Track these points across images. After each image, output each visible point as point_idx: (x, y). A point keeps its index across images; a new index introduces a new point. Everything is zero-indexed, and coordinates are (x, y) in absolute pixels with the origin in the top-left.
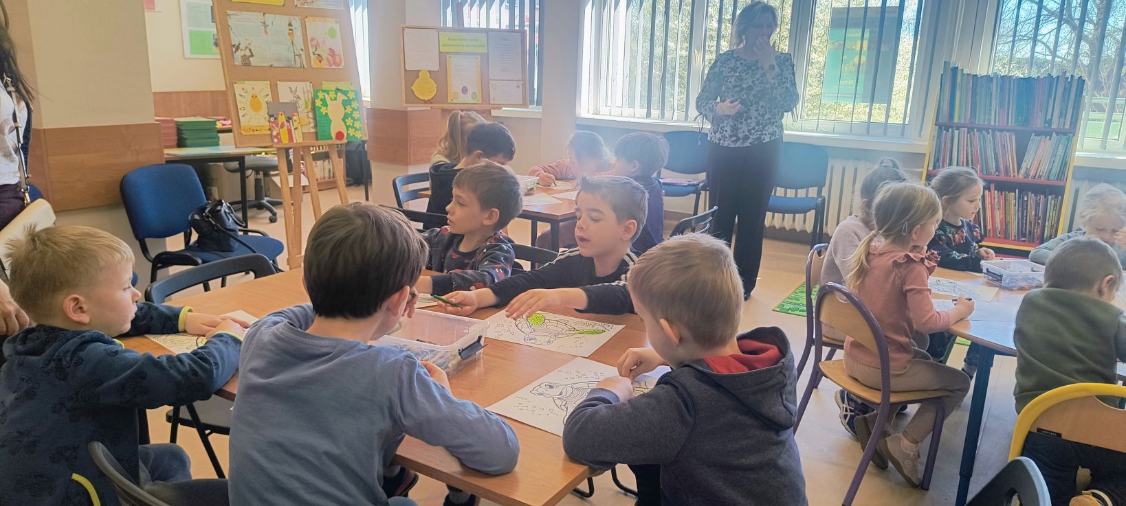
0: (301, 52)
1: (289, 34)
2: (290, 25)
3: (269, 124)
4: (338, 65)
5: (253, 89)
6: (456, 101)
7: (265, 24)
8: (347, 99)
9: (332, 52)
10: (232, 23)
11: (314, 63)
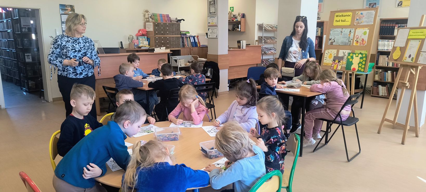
0: (351, 40)
1: (349, 34)
2: (350, 31)
3: (332, 63)
4: (364, 44)
5: (331, 52)
6: (405, 61)
7: (342, 32)
8: (362, 56)
9: (363, 40)
10: (331, 32)
11: (355, 44)
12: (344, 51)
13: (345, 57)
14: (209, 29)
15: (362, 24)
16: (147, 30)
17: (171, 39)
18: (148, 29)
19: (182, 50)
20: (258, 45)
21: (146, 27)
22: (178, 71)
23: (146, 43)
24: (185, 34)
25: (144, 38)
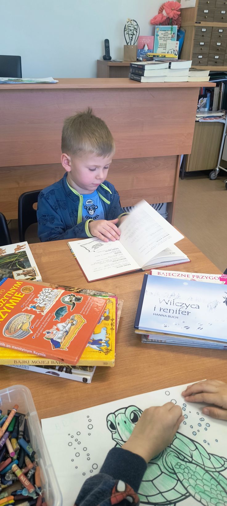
16: (183, 3)
18: (186, 1)
23: (174, 45)
25: (170, 32)
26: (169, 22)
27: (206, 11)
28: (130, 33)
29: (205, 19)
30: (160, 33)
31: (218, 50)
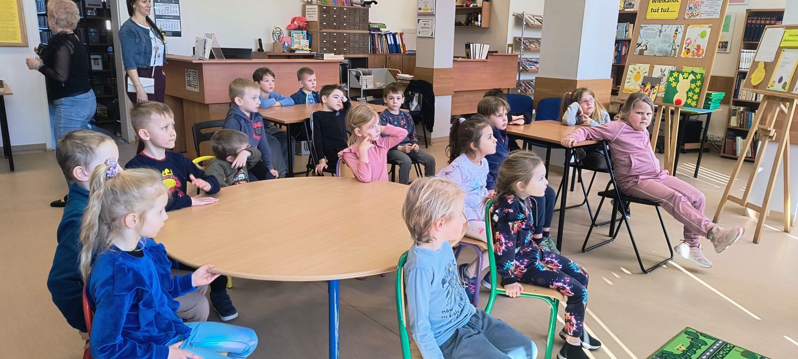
0: (677, 47)
1: (674, 36)
2: (677, 30)
3: (639, 88)
4: (699, 56)
5: (639, 68)
6: (771, 88)
7: (661, 31)
8: (695, 78)
9: (699, 47)
10: (642, 31)
11: (683, 54)
12: (663, 67)
13: (665, 79)
14: (419, 20)
15: (698, 17)
16: (308, 19)
17: (352, 37)
18: (310, 17)
19: (371, 59)
20: (512, 53)
21: (307, 13)
22: (360, 97)
23: (306, 42)
24: (378, 30)
25: (301, 35)
26: (299, 28)
27: (325, 24)
28: (277, 35)
29: (325, 27)
30: (294, 35)
31: (335, 45)
